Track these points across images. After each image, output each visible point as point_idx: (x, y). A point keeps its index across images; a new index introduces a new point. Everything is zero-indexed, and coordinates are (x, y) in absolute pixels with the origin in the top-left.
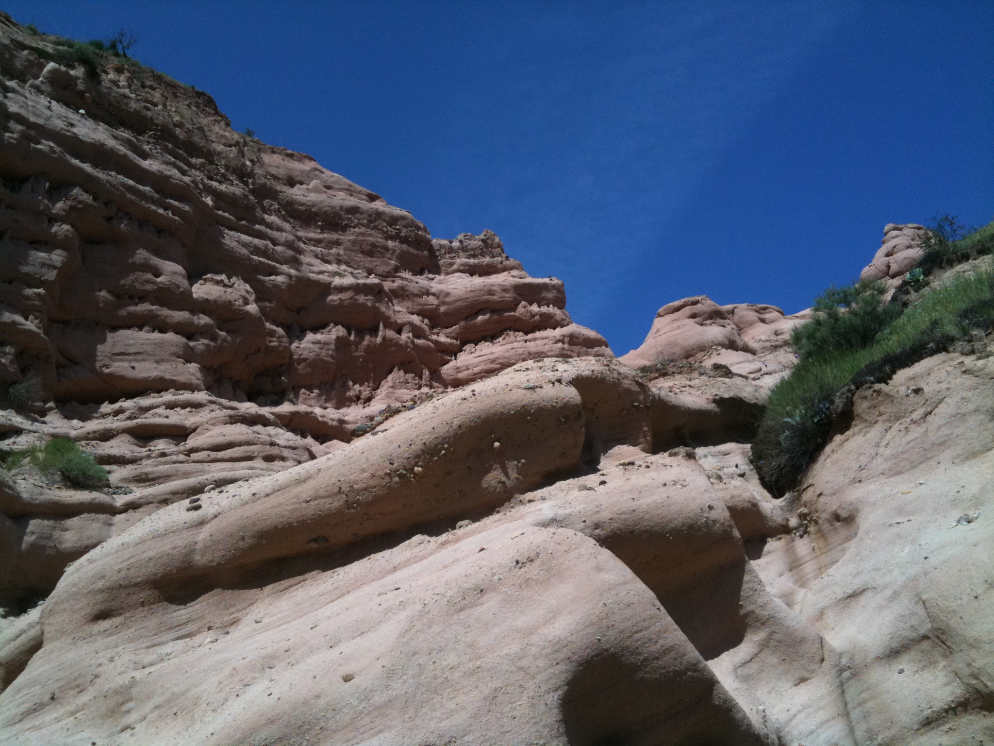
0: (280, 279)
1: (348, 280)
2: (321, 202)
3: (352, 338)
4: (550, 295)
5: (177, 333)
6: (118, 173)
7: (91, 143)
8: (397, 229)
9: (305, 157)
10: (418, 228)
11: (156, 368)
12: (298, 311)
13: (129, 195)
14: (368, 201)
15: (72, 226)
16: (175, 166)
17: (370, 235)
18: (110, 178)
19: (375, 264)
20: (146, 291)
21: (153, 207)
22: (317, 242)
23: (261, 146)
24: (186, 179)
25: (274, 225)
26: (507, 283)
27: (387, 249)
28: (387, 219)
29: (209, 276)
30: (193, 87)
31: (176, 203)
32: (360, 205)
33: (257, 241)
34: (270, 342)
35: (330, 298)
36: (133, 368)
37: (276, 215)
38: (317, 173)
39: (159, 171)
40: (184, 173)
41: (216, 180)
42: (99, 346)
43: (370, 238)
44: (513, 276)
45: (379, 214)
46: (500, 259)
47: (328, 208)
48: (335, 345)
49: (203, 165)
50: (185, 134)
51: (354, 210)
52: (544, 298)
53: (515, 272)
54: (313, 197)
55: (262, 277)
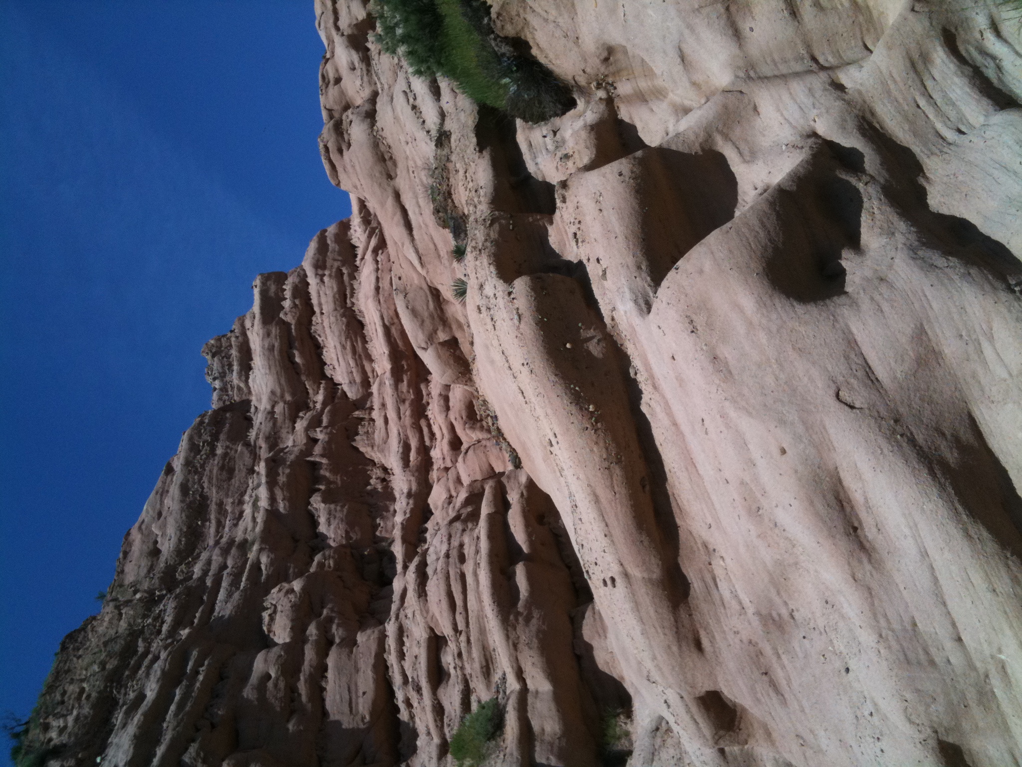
0: (264, 560)
1: (263, 493)
2: (177, 522)
3: (322, 487)
4: (273, 288)
5: (327, 655)
6: (164, 720)
7: (135, 748)
8: (204, 445)
9: (126, 539)
10: (201, 423)
11: (364, 672)
12: (296, 541)
13: (187, 708)
14: (173, 475)
15: (223, 760)
16: (149, 667)
17: (211, 471)
18: (170, 728)
19: (242, 467)
20: (286, 686)
21: (198, 685)
22: (220, 525)
23: (116, 585)
24: (163, 655)
25: (205, 568)
26: (261, 332)
27: (225, 455)
28: (192, 454)
29: (265, 628)
30: (56, 654)
31: (191, 664)
32: (179, 483)
33: (225, 584)
34: (329, 567)
35: (282, 510)
36: (364, 693)
37: (193, 566)
38: (143, 527)
39: (158, 681)
40: (156, 658)
41: (161, 626)
42: (344, 727)
43: (215, 471)
44: (253, 326)
45: (188, 463)
46: (233, 339)
47: (183, 515)
48: (330, 504)
49: (144, 640)
50: (113, 659)
51: (184, 489)
52: (276, 294)
53: (248, 324)
54: (171, 530)
55: (263, 577)
